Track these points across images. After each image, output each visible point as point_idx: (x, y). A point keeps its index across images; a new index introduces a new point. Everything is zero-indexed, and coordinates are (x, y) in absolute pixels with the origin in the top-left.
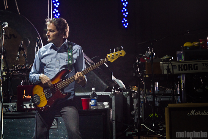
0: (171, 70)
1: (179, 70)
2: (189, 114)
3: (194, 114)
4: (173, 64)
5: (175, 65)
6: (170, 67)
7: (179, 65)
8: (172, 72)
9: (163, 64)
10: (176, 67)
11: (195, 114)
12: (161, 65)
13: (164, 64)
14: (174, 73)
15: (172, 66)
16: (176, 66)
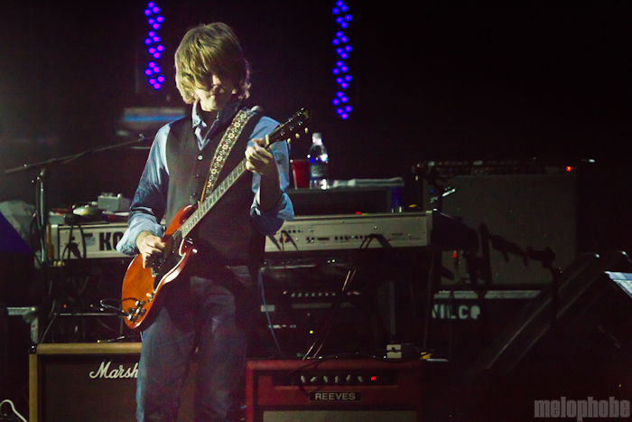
0: (81, 248)
1: (102, 249)
2: (93, 375)
3: (107, 375)
4: (85, 231)
5: (91, 235)
6: (78, 240)
7: (102, 235)
8: (82, 254)
9: (59, 230)
10: (94, 240)
11: (110, 376)
12: (54, 233)
13: (61, 232)
14: (88, 257)
15: (84, 236)
16: (94, 235)
